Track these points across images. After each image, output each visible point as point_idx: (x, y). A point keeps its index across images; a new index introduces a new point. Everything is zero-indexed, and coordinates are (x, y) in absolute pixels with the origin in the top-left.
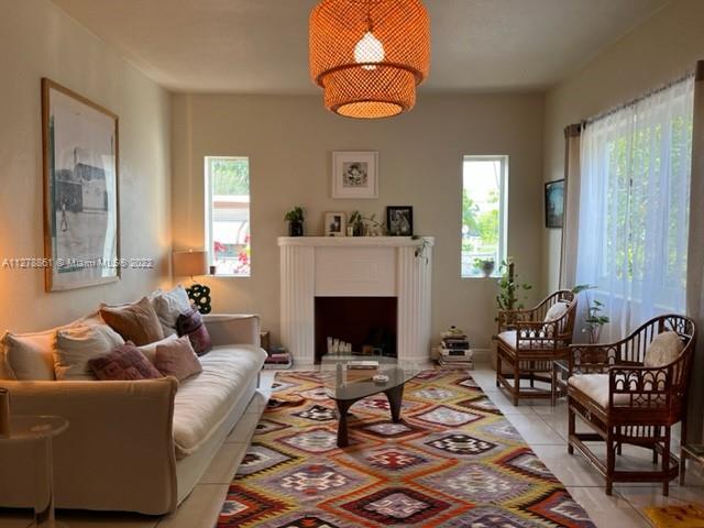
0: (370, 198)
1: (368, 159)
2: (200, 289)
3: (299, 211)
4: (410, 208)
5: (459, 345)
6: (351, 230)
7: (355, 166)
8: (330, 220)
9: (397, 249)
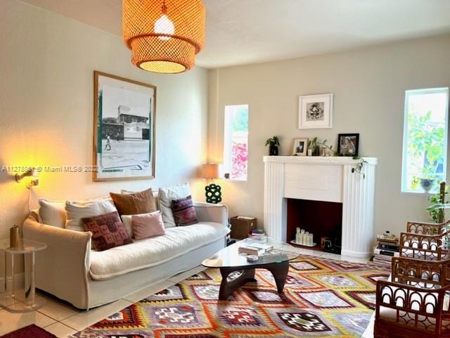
0: (326, 129)
1: (325, 100)
2: (216, 187)
3: (275, 138)
4: (357, 135)
5: (391, 248)
6: (310, 151)
7: (315, 105)
8: (297, 145)
9: (343, 166)
